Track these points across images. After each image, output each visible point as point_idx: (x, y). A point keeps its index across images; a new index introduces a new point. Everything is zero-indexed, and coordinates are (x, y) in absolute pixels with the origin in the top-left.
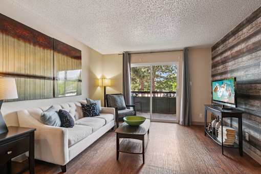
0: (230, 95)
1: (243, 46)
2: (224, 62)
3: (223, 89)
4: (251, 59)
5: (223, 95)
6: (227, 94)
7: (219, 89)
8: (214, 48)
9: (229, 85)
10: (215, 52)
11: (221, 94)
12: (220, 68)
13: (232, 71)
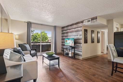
0: (72, 43)
1: (74, 30)
2: (67, 33)
3: (69, 41)
4: (76, 33)
5: (69, 43)
6: (71, 42)
7: (68, 41)
8: (63, 28)
9: (72, 40)
10: (63, 29)
11: (69, 42)
12: (65, 35)
13: (70, 36)
